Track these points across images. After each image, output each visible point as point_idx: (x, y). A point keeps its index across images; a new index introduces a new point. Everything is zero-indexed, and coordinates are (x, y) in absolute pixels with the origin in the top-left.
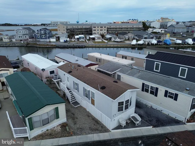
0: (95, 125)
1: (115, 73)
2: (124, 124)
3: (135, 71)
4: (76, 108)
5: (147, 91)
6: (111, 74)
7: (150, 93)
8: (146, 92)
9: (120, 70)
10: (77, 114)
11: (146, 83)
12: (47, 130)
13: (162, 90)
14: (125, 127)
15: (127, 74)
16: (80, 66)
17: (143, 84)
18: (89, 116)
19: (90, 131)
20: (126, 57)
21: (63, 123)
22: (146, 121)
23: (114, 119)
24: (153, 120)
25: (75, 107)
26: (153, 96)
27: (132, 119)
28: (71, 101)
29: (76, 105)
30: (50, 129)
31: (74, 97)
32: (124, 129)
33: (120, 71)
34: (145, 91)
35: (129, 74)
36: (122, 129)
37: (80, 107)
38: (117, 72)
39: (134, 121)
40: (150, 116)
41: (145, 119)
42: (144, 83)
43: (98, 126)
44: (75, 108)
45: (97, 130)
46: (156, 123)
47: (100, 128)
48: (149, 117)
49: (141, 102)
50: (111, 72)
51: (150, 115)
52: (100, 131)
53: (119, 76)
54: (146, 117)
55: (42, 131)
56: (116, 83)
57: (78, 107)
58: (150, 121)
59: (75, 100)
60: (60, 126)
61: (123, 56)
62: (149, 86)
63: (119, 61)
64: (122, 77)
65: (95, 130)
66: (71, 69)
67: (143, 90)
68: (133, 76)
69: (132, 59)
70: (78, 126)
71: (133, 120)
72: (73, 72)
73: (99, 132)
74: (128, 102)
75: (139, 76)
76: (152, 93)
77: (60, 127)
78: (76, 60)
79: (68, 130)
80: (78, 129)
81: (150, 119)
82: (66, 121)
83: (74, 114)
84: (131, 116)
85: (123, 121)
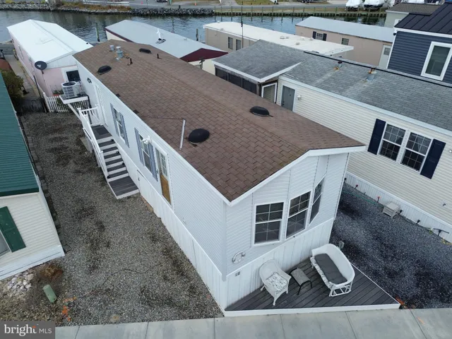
0: (165, 278)
1: (275, 80)
2: (279, 285)
3: (352, 72)
4: (121, 201)
5: (391, 152)
6: (261, 85)
7: (405, 162)
8: (388, 156)
9: (293, 70)
10: (116, 226)
11: (393, 119)
14: (285, 302)
15: (318, 86)
16: (148, 51)
17: (379, 125)
18: (154, 239)
19: (139, 308)
20: (325, 35)
21: (47, 263)
22: (376, 274)
23: (235, 272)
24: (402, 270)
25: (119, 197)
26: (414, 175)
27: (317, 267)
28: (108, 177)
29: (124, 192)
31: (120, 163)
32: (277, 307)
33: (292, 75)
34: (381, 153)
35: (325, 86)
36: (270, 307)
37: (135, 198)
38: (282, 78)
39: (324, 279)
40: (390, 253)
41: (371, 264)
42: (382, 118)
43: (178, 286)
44: (115, 201)
45: (170, 302)
46: (418, 285)
47: (183, 297)
48: (386, 258)
49: (362, 189)
50: (260, 77)
51: (392, 247)
52: (180, 307)
53: (289, 92)
54: (376, 257)
56: (258, 119)
57: (129, 197)
58: (392, 274)
59: (126, 172)
60: (30, 277)
61: (314, 33)
62: (402, 132)
63: (298, 44)
64: (297, 95)
65: (162, 305)
66: (114, 60)
67: (373, 148)
68: (340, 92)
69: (345, 42)
70: (99, 279)
71: (321, 273)
72: (114, 70)
73: (174, 310)
74: (306, 205)
75: (365, 92)
76: (411, 160)
77: (31, 282)
78: (160, 39)
79: (51, 297)
80: (95, 292)
81: (392, 266)
82: (63, 254)
83: (102, 227)
84: (315, 252)
85: (276, 275)
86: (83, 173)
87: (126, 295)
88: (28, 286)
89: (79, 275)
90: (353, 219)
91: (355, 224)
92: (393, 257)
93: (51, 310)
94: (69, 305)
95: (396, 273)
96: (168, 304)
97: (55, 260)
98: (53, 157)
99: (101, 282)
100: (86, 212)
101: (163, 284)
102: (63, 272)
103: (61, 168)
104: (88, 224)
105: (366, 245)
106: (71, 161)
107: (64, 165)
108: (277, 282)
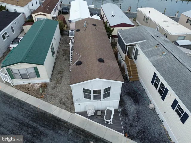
0: (68, 98)
1: (135, 45)
2: (91, 113)
3: (160, 50)
6: (127, 46)
7: (158, 91)
8: (155, 87)
10: (65, 79)
12: (29, 84)
13: (172, 96)
14: (91, 118)
15: (144, 52)
16: (95, 25)
17: (155, 75)
19: (58, 103)
23: (79, 103)
24: (136, 126)
27: (105, 113)
30: (32, 84)
34: (154, 85)
35: (146, 53)
36: (87, 117)
39: (105, 117)
41: (127, 120)
45: (65, 104)
46: (137, 133)
47: (69, 105)
49: (148, 95)
50: (126, 43)
52: (66, 107)
54: (131, 119)
55: (24, 83)
60: (40, 85)
61: (188, 19)
62: (160, 80)
63: (168, 26)
66: (83, 27)
67: (152, 82)
71: (105, 115)
75: (156, 61)
78: (112, 15)
79: (41, 91)
80: (51, 94)
81: (134, 124)
82: (49, 82)
83: (62, 78)
84: (108, 108)
85: (92, 110)
86: (67, 60)
87: (56, 98)
88: (39, 87)
89: (50, 89)
90: (135, 104)
91: (134, 106)
92: (137, 121)
93: (40, 94)
94: (44, 95)
95: (133, 126)
96: (64, 105)
97: (47, 83)
98: (63, 52)
99: (53, 92)
100: (61, 72)
101: (66, 99)
102: (47, 86)
103: (63, 56)
104: (59, 76)
105: (131, 114)
106: (66, 55)
107: (64, 56)
108: (91, 111)
